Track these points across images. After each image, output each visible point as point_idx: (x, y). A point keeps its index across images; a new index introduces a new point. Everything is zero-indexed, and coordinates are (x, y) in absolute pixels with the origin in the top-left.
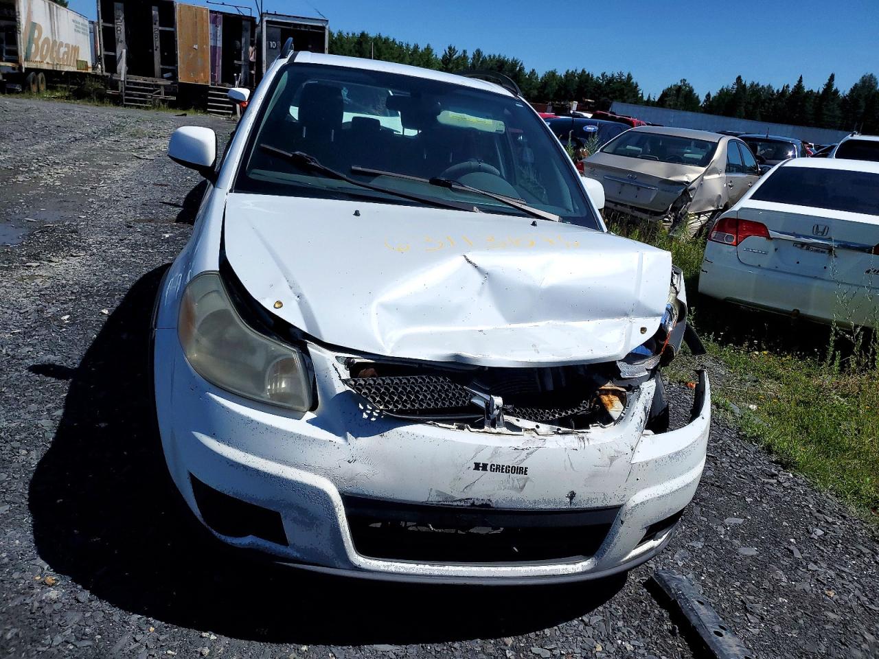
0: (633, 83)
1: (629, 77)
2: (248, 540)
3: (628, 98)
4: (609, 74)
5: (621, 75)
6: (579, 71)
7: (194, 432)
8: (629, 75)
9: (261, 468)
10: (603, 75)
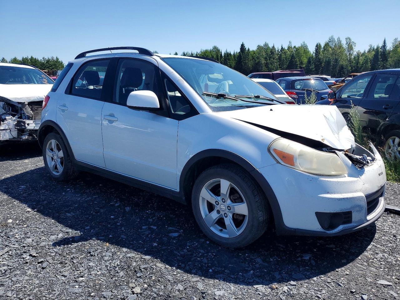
0: (60, 61)
1: (57, 59)
2: (341, 227)
3: (59, 68)
4: (46, 58)
5: (53, 58)
6: (30, 57)
7: (319, 195)
8: (56, 58)
9: (348, 197)
10: (43, 58)
